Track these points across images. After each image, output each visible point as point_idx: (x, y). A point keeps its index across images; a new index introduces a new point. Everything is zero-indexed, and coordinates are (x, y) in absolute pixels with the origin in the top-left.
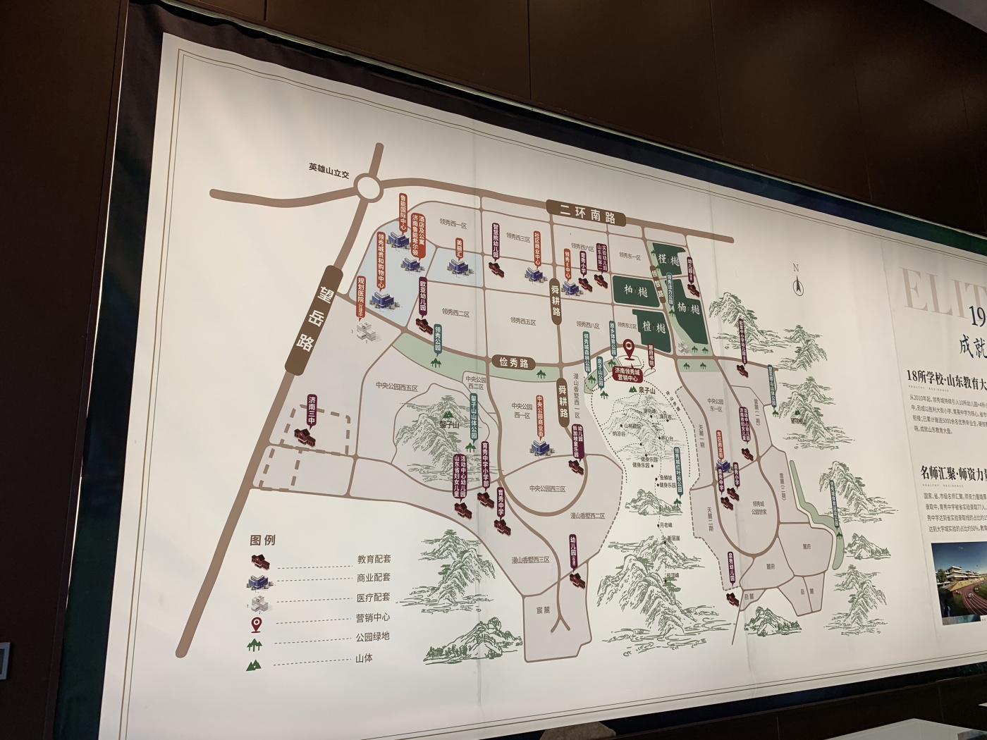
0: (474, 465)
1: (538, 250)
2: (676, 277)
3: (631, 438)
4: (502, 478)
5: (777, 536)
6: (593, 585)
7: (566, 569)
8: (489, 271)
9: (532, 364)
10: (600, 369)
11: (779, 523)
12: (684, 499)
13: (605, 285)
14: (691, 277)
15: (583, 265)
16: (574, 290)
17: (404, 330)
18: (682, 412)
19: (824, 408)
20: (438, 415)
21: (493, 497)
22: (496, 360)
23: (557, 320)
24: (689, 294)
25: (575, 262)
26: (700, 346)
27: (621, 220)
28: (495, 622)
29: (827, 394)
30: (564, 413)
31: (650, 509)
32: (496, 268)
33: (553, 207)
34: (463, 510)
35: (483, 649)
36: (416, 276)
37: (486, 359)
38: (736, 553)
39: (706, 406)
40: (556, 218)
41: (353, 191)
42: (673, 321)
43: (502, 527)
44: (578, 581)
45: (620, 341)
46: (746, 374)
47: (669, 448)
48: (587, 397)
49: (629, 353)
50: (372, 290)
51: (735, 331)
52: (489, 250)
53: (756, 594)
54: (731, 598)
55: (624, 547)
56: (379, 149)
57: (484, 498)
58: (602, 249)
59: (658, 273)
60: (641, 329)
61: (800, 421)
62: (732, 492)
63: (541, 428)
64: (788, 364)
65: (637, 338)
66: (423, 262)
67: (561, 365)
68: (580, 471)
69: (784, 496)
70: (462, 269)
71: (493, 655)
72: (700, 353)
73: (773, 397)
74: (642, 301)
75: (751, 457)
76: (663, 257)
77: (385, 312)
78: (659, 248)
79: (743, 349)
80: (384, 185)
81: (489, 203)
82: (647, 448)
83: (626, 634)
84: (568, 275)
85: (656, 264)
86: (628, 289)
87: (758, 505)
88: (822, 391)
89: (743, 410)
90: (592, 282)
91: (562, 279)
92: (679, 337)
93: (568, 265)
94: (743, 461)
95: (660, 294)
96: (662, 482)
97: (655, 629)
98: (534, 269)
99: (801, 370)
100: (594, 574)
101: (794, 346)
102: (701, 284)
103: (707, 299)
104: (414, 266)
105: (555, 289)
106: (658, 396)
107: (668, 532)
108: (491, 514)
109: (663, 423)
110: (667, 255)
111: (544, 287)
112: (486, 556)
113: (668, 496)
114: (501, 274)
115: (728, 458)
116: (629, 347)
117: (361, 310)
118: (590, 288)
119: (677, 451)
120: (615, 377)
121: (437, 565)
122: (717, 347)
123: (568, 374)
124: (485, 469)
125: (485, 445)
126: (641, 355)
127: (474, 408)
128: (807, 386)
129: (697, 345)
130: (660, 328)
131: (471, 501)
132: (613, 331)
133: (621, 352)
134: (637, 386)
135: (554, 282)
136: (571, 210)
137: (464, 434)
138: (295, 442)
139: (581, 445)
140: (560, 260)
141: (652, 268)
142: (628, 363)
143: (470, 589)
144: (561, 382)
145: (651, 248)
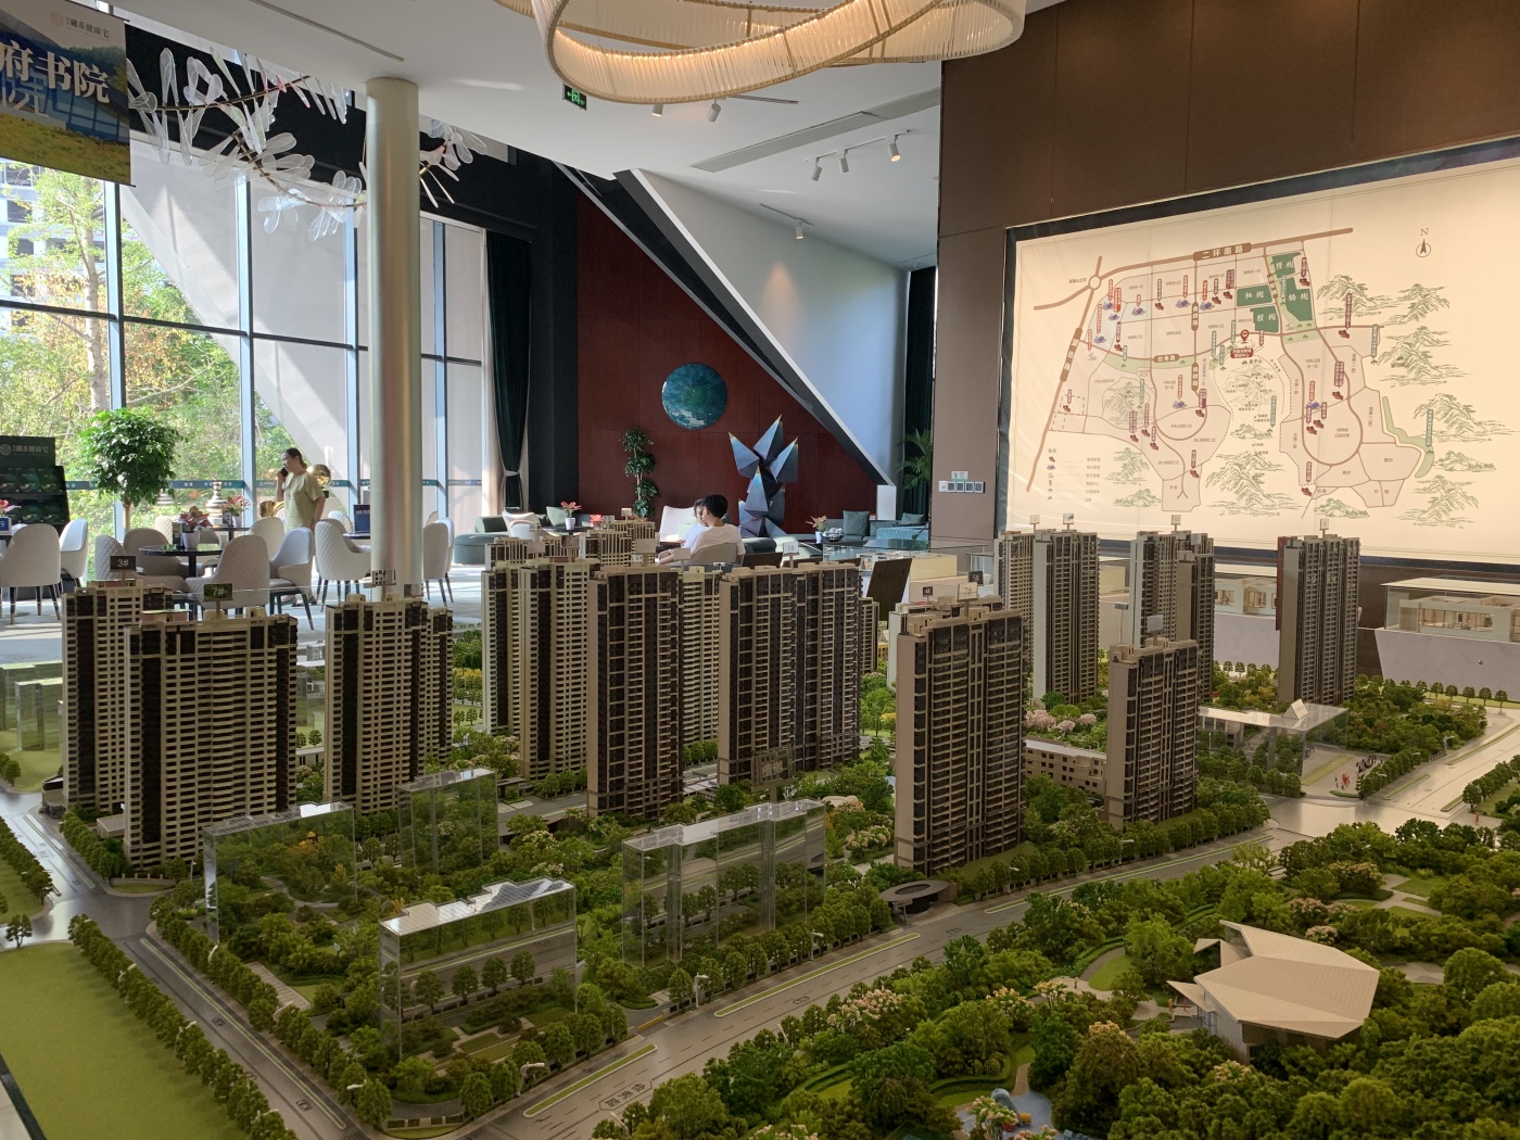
0: (1140, 416)
1: (1185, 287)
2: (1289, 277)
3: (1240, 393)
4: (1155, 421)
5: (1357, 451)
6: (1204, 477)
7: (1189, 467)
8: (1155, 308)
9: (1177, 357)
10: (1222, 353)
11: (1361, 442)
12: (1276, 429)
13: (1231, 297)
14: (1304, 272)
15: (1216, 289)
16: (1208, 306)
17: (1109, 352)
18: (1282, 373)
19: (1433, 351)
20: (1123, 392)
21: (1149, 431)
22: (1156, 359)
23: (1195, 328)
24: (1299, 286)
25: (1211, 287)
26: (1304, 323)
27: (1247, 248)
28: (1148, 490)
29: (1441, 338)
30: (1195, 383)
31: (1248, 435)
32: (1159, 306)
33: (1198, 256)
34: (1134, 438)
35: (1141, 502)
36: (1116, 321)
37: (1150, 359)
38: (1314, 463)
39: (1303, 366)
40: (1199, 262)
41: (1088, 287)
42: (1283, 308)
43: (1154, 446)
44: (1194, 474)
45: (1238, 332)
46: (1348, 336)
47: (1268, 397)
48: (1211, 372)
49: (1244, 339)
50: (1095, 335)
51: (1342, 305)
52: (1155, 296)
53: (1328, 490)
54: (1306, 491)
55: (1227, 457)
56: (1100, 258)
57: (1145, 432)
58: (1230, 274)
59: (1275, 277)
60: (1255, 320)
61: (1402, 365)
62: (1318, 423)
63: (1180, 393)
64: (1397, 320)
65: (1251, 327)
66: (1119, 314)
67: (1195, 355)
68: (1202, 415)
69: (1370, 423)
70: (1140, 312)
71: (1145, 506)
72: (1304, 328)
73: (1374, 350)
74: (1260, 301)
75: (1341, 398)
76: (1280, 265)
77: (1100, 345)
78: (1276, 259)
79: (1348, 316)
80: (1101, 279)
81: (1157, 268)
82: (1251, 398)
83: (1222, 504)
84: (1205, 297)
85: (1273, 270)
86: (1248, 295)
87: (1343, 433)
88: (1436, 337)
89: (1339, 364)
90: (1221, 296)
91: (1200, 301)
92: (1287, 319)
93: (1205, 291)
94: (1332, 400)
95: (1273, 293)
96: (1260, 418)
97: (1243, 503)
98: (1182, 299)
99: (1414, 321)
100: (1205, 471)
101: (1408, 303)
102: (1313, 276)
103: (1315, 287)
104: (1115, 317)
105: (1195, 309)
106: (1264, 365)
107: (1258, 449)
108: (1148, 440)
109: (1266, 381)
110: (1283, 264)
111: (1188, 309)
112: (1145, 460)
113: (1263, 427)
114: (1162, 308)
115: (1318, 400)
116: (1245, 335)
117: (1090, 346)
118: (1219, 302)
119: (1274, 399)
120: (1233, 356)
121: (1121, 463)
122: (1320, 321)
123: (1199, 360)
124: (1146, 417)
125: (1147, 405)
126: (1253, 339)
127: (1142, 387)
128: (1416, 335)
129: (1302, 323)
130: (1271, 317)
131: (1138, 434)
132: (1233, 326)
133: (1239, 339)
134: (1248, 359)
135: (1195, 304)
136: (1210, 254)
137: (1136, 401)
138: (1063, 411)
139: (1204, 401)
140: (1200, 289)
141: (1269, 275)
142: (1243, 346)
143: (1136, 475)
144: (1195, 365)
145: (1270, 260)
